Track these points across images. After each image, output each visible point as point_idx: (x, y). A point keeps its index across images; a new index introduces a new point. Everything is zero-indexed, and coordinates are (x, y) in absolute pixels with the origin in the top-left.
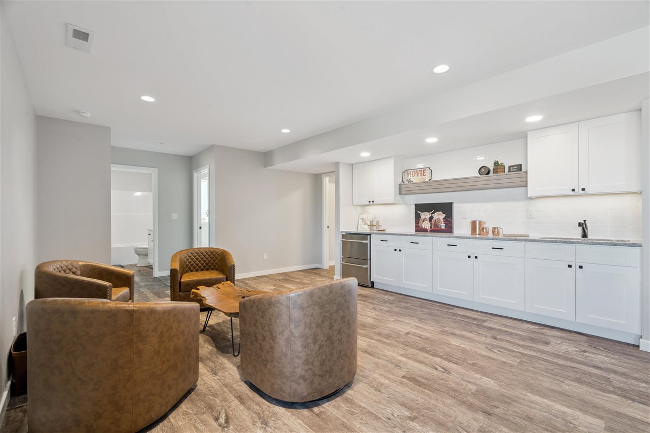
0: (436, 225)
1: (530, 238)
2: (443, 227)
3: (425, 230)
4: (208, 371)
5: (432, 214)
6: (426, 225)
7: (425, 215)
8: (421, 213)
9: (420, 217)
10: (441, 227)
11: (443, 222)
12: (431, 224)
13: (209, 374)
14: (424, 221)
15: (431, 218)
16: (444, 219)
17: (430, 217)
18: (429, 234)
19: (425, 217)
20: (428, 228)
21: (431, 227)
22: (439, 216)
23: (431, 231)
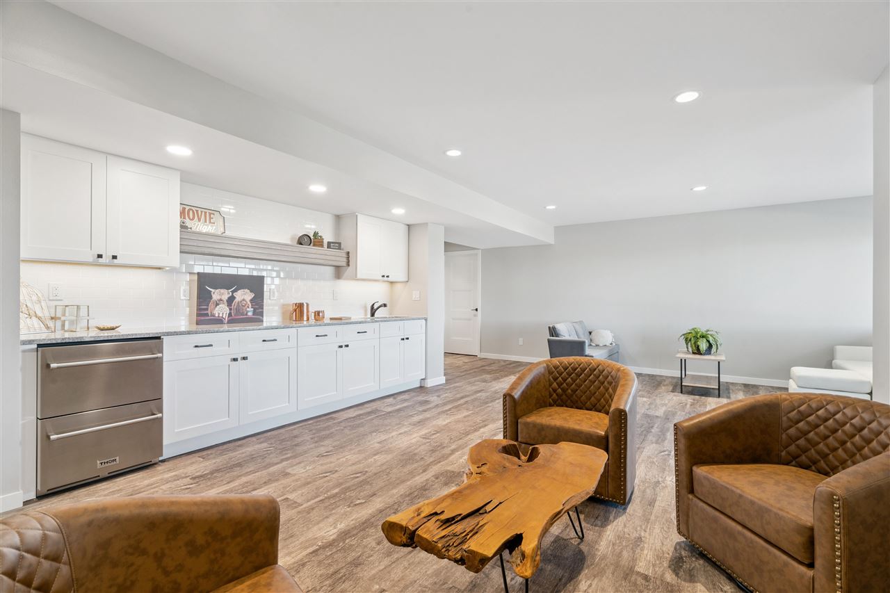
0: (238, 311)
1: (352, 320)
2: (250, 314)
3: (219, 321)
4: (642, 550)
5: (233, 292)
6: (222, 311)
7: (219, 294)
8: (213, 290)
9: (211, 297)
10: (246, 314)
11: (250, 306)
12: (230, 309)
13: (646, 545)
14: (217, 305)
15: (231, 300)
16: (251, 300)
17: (229, 298)
18: (226, 327)
19: (219, 297)
20: (226, 316)
21: (230, 315)
22: (244, 296)
23: (229, 322)
